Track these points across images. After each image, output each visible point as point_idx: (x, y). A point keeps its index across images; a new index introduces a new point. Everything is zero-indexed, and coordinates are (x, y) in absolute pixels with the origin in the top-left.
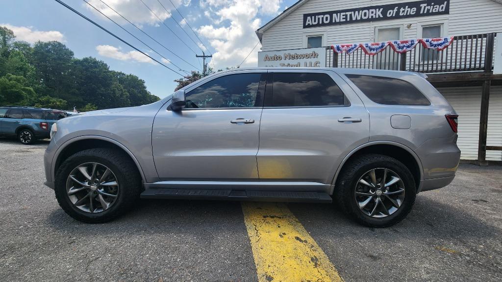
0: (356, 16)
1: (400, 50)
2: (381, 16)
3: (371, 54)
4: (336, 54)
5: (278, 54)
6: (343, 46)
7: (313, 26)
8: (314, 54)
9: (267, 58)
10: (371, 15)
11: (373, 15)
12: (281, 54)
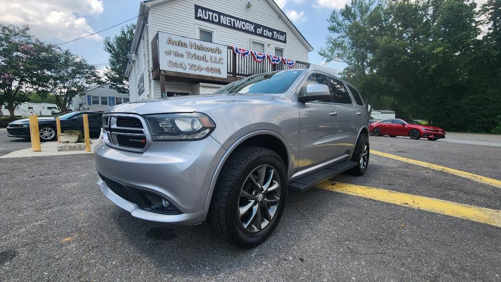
0: (238, 24)
1: (273, 63)
2: (254, 31)
3: (258, 61)
4: (235, 55)
5: (183, 40)
6: (240, 50)
7: (203, 20)
8: (218, 50)
9: (170, 41)
10: (247, 28)
11: (249, 28)
12: (187, 41)
